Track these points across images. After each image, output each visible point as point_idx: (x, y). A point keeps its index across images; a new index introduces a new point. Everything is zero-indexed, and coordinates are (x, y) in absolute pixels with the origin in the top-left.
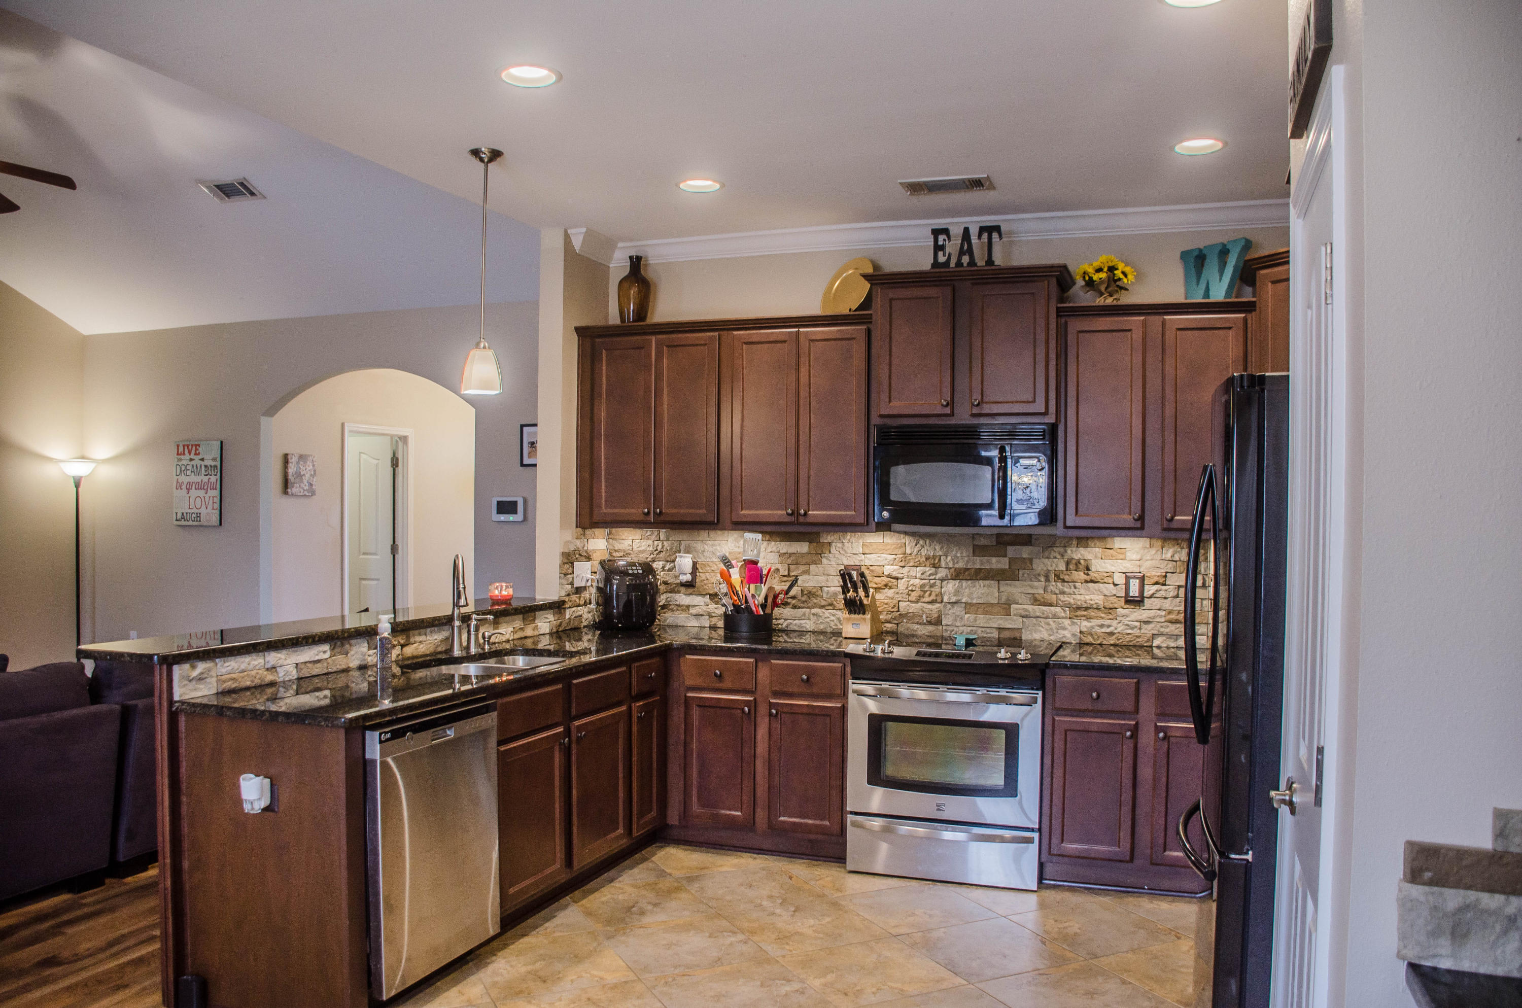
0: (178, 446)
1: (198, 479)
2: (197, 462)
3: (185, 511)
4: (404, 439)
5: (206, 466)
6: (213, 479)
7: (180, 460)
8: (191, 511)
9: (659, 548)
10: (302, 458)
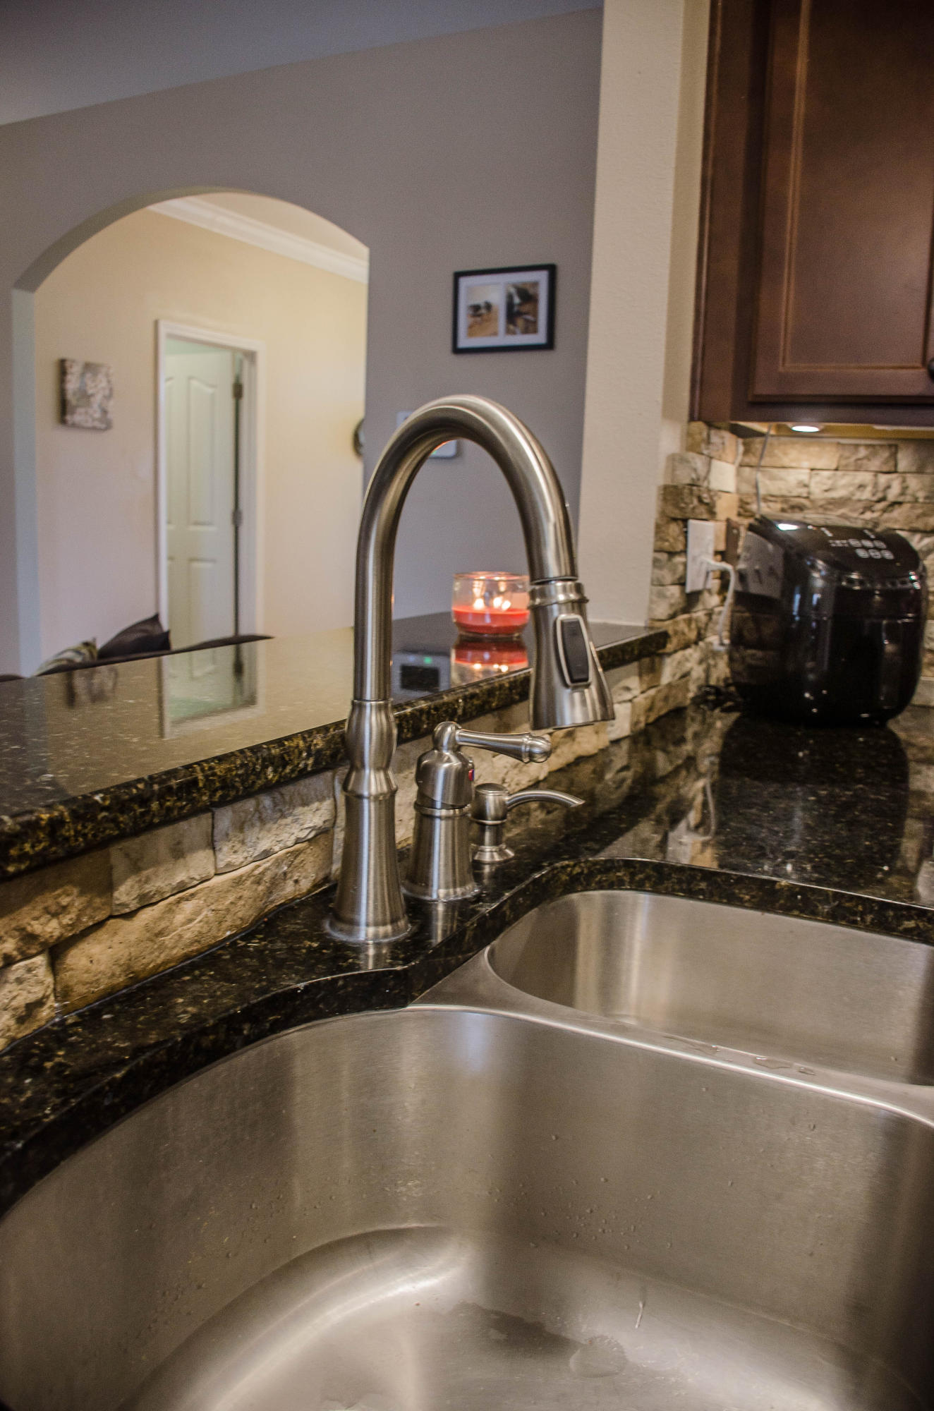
4: (251, 356)
9: (893, 494)
10: (89, 367)
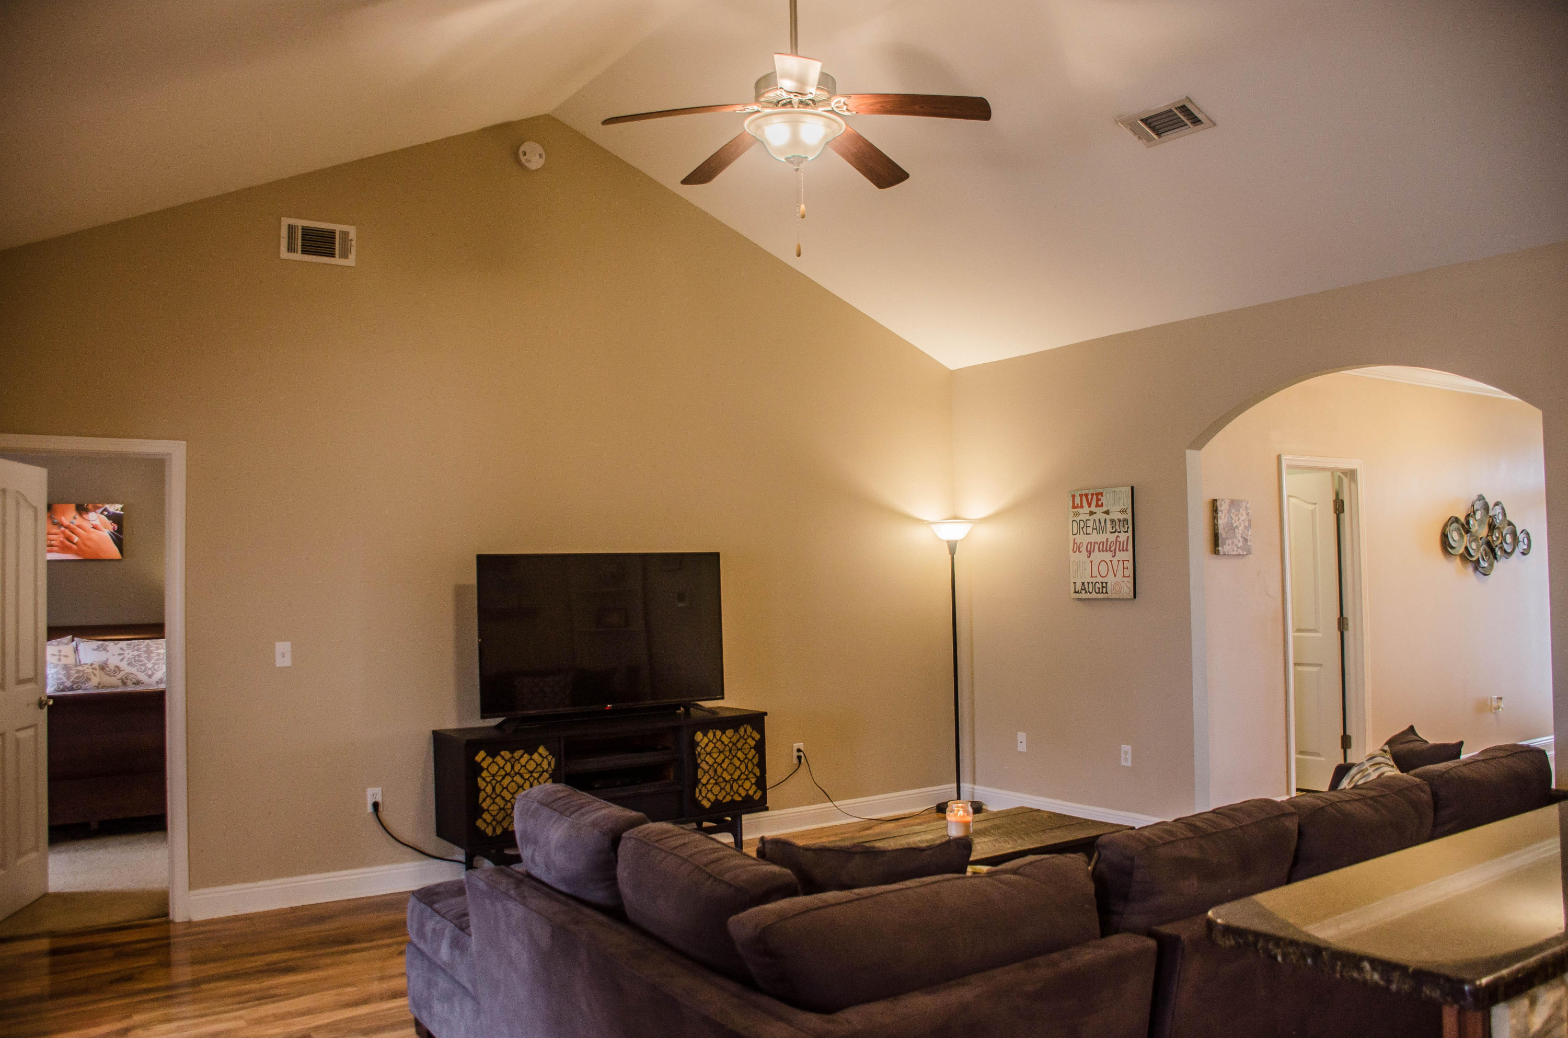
0: (1073, 496)
1: (1101, 538)
2: (1099, 515)
3: (1086, 581)
4: (1351, 474)
5: (1112, 521)
6: (1123, 537)
7: (1077, 514)
8: (1094, 580)
10: (1233, 503)
